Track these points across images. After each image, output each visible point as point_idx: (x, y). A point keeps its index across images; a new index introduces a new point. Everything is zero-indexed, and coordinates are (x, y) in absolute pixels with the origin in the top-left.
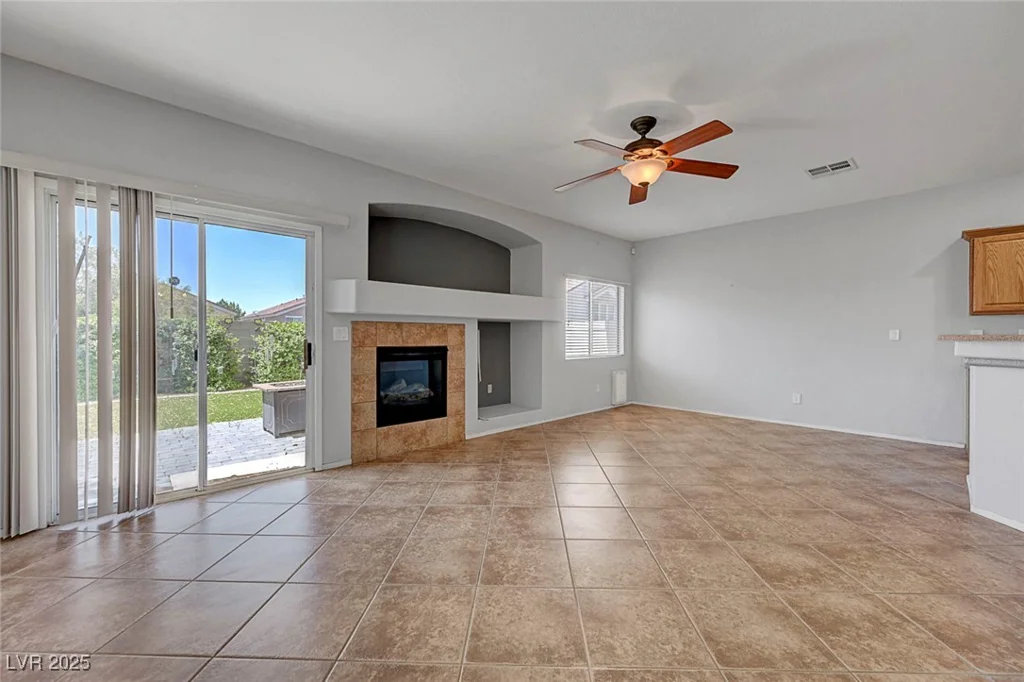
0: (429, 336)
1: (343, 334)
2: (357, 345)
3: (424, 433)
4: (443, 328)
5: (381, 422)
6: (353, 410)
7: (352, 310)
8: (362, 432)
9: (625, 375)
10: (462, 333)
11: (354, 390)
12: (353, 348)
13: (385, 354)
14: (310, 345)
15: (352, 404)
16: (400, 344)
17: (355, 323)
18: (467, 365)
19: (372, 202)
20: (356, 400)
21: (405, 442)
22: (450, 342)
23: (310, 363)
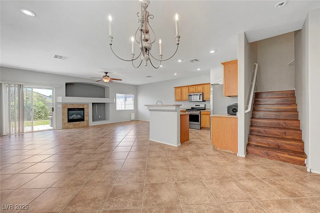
0: (80, 106)
1: (60, 106)
2: (63, 108)
3: (79, 124)
4: (84, 104)
5: (68, 122)
6: (62, 120)
7: (61, 102)
8: (65, 123)
9: (134, 114)
10: (88, 105)
11: (63, 116)
12: (62, 108)
13: (69, 110)
14: (53, 108)
15: (62, 118)
16: (73, 108)
17: (62, 104)
18: (89, 112)
19: (66, 82)
20: (63, 117)
21: (74, 125)
22: (85, 107)
23: (53, 111)
